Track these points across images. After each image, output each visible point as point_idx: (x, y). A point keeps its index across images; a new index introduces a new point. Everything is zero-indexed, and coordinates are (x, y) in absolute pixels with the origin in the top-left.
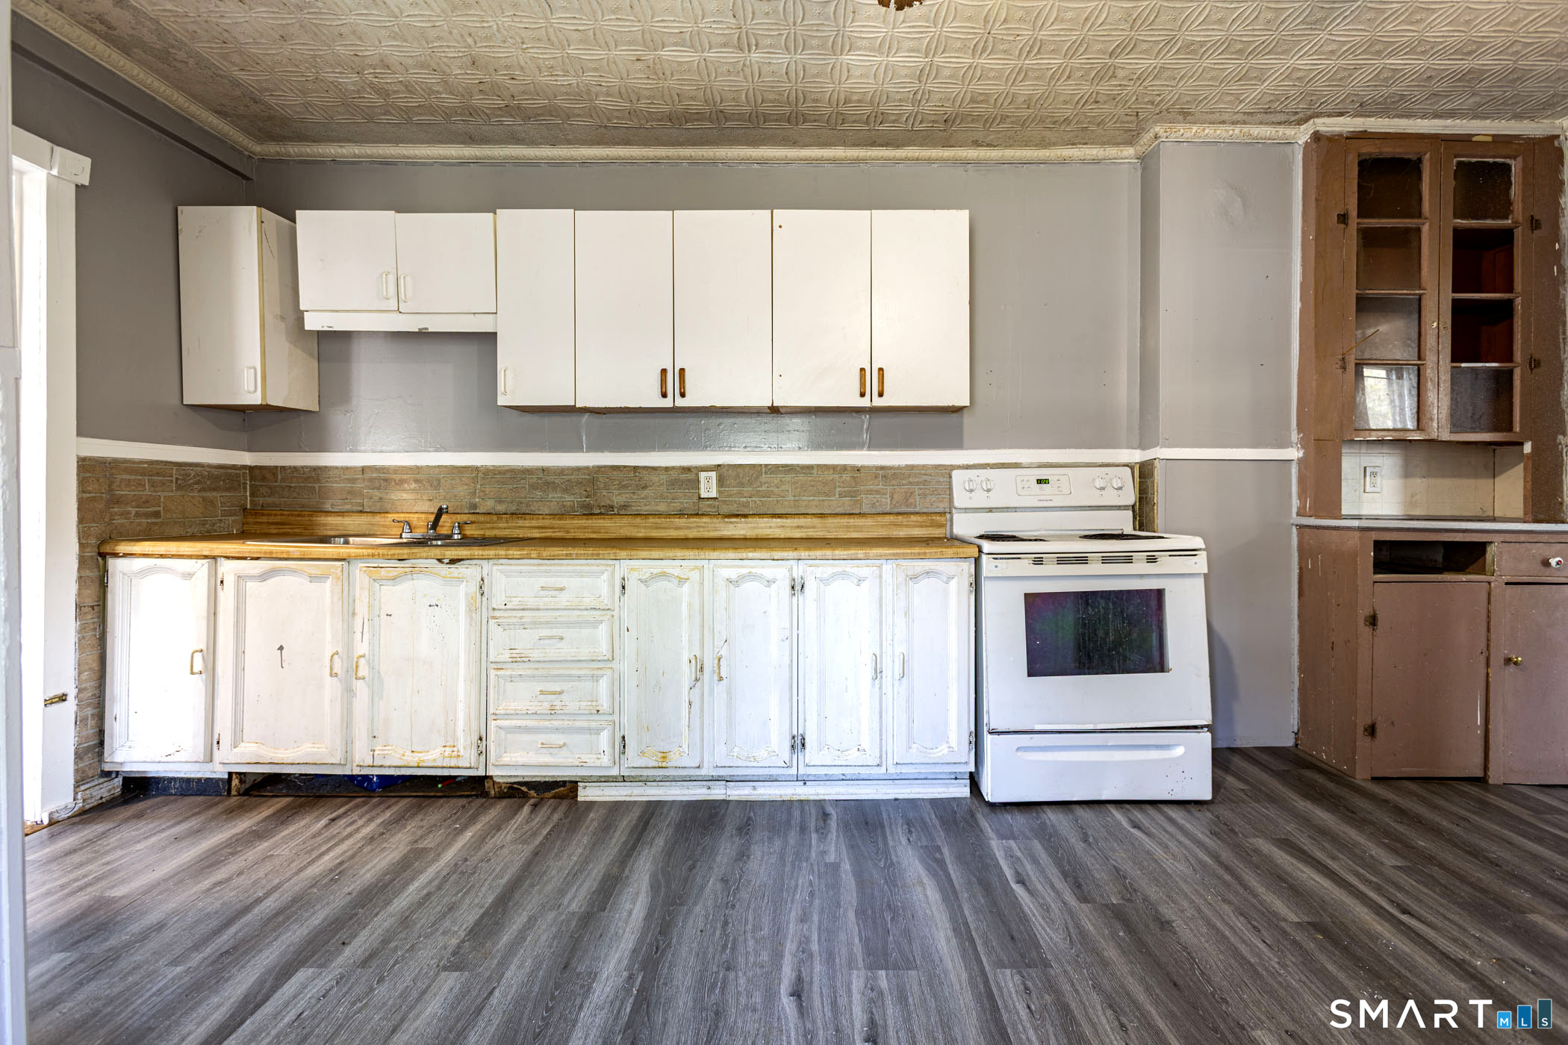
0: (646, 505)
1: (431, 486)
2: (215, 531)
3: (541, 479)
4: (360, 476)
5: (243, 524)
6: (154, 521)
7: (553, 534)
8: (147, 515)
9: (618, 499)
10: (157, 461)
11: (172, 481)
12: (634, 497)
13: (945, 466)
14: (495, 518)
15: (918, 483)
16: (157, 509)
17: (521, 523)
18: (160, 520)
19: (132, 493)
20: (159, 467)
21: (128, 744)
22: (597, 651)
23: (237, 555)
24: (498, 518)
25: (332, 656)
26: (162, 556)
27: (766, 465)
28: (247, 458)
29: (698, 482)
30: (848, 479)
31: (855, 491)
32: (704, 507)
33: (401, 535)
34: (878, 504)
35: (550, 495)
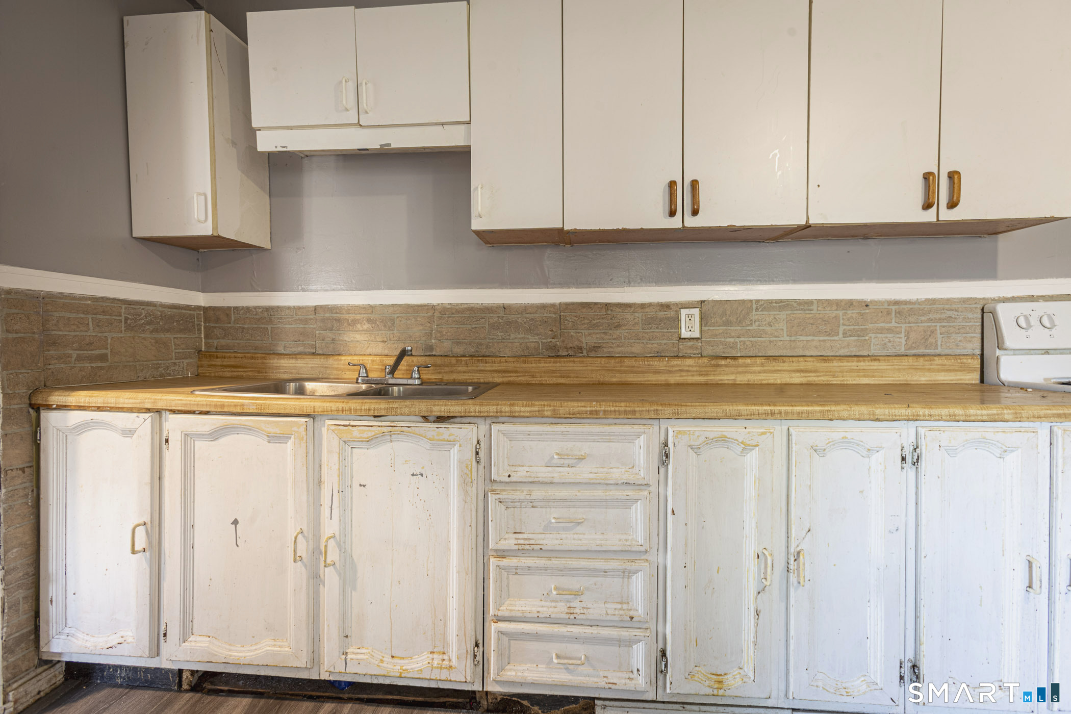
0: (618, 346)
1: (385, 326)
2: (169, 375)
3: (502, 318)
4: (312, 317)
5: (198, 367)
6: (100, 365)
7: (517, 379)
8: (91, 359)
9: (587, 339)
10: (102, 298)
11: (120, 321)
12: (606, 337)
13: (976, 299)
14: (453, 360)
15: (940, 320)
16: (104, 351)
17: (482, 366)
18: (107, 364)
19: (73, 334)
20: (104, 304)
21: (67, 630)
22: (630, 538)
23: (183, 408)
24: (457, 361)
25: (296, 538)
26: (99, 409)
27: (758, 301)
28: (201, 299)
29: (678, 320)
30: (854, 316)
31: (862, 330)
32: (684, 348)
33: (357, 379)
34: (889, 344)
35: (512, 336)
